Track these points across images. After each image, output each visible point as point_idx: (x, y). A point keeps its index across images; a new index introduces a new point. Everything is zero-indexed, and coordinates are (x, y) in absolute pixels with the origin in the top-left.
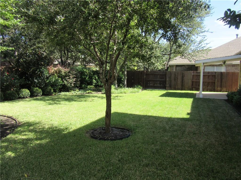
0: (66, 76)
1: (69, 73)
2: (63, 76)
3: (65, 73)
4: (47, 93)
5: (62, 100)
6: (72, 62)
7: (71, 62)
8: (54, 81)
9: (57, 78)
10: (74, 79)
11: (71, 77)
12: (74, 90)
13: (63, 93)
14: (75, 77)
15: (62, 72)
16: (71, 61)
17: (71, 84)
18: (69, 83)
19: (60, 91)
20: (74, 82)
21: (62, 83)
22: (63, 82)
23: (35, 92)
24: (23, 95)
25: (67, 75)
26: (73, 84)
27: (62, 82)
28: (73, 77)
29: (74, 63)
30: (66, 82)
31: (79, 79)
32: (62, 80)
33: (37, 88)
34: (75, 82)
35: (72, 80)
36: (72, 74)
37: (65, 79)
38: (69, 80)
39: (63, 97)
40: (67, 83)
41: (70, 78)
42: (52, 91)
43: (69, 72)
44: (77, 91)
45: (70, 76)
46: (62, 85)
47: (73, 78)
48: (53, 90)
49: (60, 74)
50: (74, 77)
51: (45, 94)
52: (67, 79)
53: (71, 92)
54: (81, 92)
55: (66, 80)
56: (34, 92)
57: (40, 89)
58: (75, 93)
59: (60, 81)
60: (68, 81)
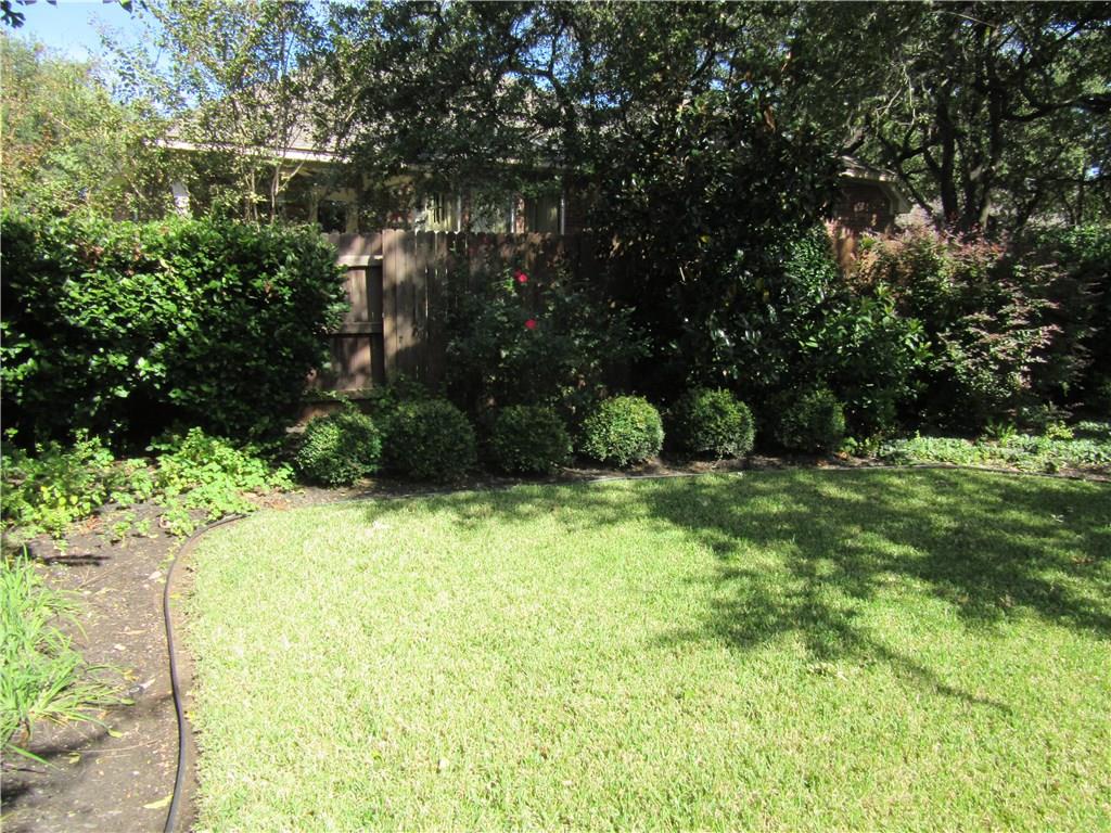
0: (968, 301)
1: (995, 274)
2: (945, 298)
3: (961, 276)
4: (791, 441)
5: (896, 550)
6: (1014, 212)
7: (1004, 214)
8: (866, 343)
9: (890, 315)
10: (1043, 331)
11: (1015, 312)
12: (1022, 426)
13: (925, 448)
14: (1048, 317)
15: (936, 269)
16: (1006, 207)
17: (1005, 368)
18: (985, 364)
19: (910, 421)
20: (1035, 352)
21: (927, 360)
22: (938, 349)
23: (701, 429)
24: (606, 444)
25: (977, 291)
26: (1024, 374)
27: (930, 349)
28: (1031, 317)
29: (1021, 219)
30: (961, 354)
31: (1081, 335)
32: (930, 331)
33: (723, 396)
34: (1039, 359)
35: (1015, 337)
36: (1025, 290)
37: (960, 326)
38: (988, 337)
39: (922, 497)
40: (968, 362)
41: (1003, 318)
42: (840, 421)
43: (1003, 270)
44: (1057, 438)
45: (1007, 301)
46: (921, 373)
47: (1034, 321)
48: (846, 412)
49: (923, 286)
50: (1045, 310)
51: (781, 446)
52: (972, 330)
53: (994, 444)
54: (1085, 445)
55: (968, 340)
56: (697, 424)
57: (742, 404)
58: (1035, 450)
59: (916, 344)
60: (986, 347)
